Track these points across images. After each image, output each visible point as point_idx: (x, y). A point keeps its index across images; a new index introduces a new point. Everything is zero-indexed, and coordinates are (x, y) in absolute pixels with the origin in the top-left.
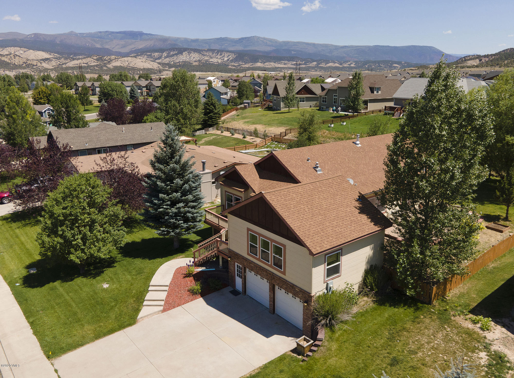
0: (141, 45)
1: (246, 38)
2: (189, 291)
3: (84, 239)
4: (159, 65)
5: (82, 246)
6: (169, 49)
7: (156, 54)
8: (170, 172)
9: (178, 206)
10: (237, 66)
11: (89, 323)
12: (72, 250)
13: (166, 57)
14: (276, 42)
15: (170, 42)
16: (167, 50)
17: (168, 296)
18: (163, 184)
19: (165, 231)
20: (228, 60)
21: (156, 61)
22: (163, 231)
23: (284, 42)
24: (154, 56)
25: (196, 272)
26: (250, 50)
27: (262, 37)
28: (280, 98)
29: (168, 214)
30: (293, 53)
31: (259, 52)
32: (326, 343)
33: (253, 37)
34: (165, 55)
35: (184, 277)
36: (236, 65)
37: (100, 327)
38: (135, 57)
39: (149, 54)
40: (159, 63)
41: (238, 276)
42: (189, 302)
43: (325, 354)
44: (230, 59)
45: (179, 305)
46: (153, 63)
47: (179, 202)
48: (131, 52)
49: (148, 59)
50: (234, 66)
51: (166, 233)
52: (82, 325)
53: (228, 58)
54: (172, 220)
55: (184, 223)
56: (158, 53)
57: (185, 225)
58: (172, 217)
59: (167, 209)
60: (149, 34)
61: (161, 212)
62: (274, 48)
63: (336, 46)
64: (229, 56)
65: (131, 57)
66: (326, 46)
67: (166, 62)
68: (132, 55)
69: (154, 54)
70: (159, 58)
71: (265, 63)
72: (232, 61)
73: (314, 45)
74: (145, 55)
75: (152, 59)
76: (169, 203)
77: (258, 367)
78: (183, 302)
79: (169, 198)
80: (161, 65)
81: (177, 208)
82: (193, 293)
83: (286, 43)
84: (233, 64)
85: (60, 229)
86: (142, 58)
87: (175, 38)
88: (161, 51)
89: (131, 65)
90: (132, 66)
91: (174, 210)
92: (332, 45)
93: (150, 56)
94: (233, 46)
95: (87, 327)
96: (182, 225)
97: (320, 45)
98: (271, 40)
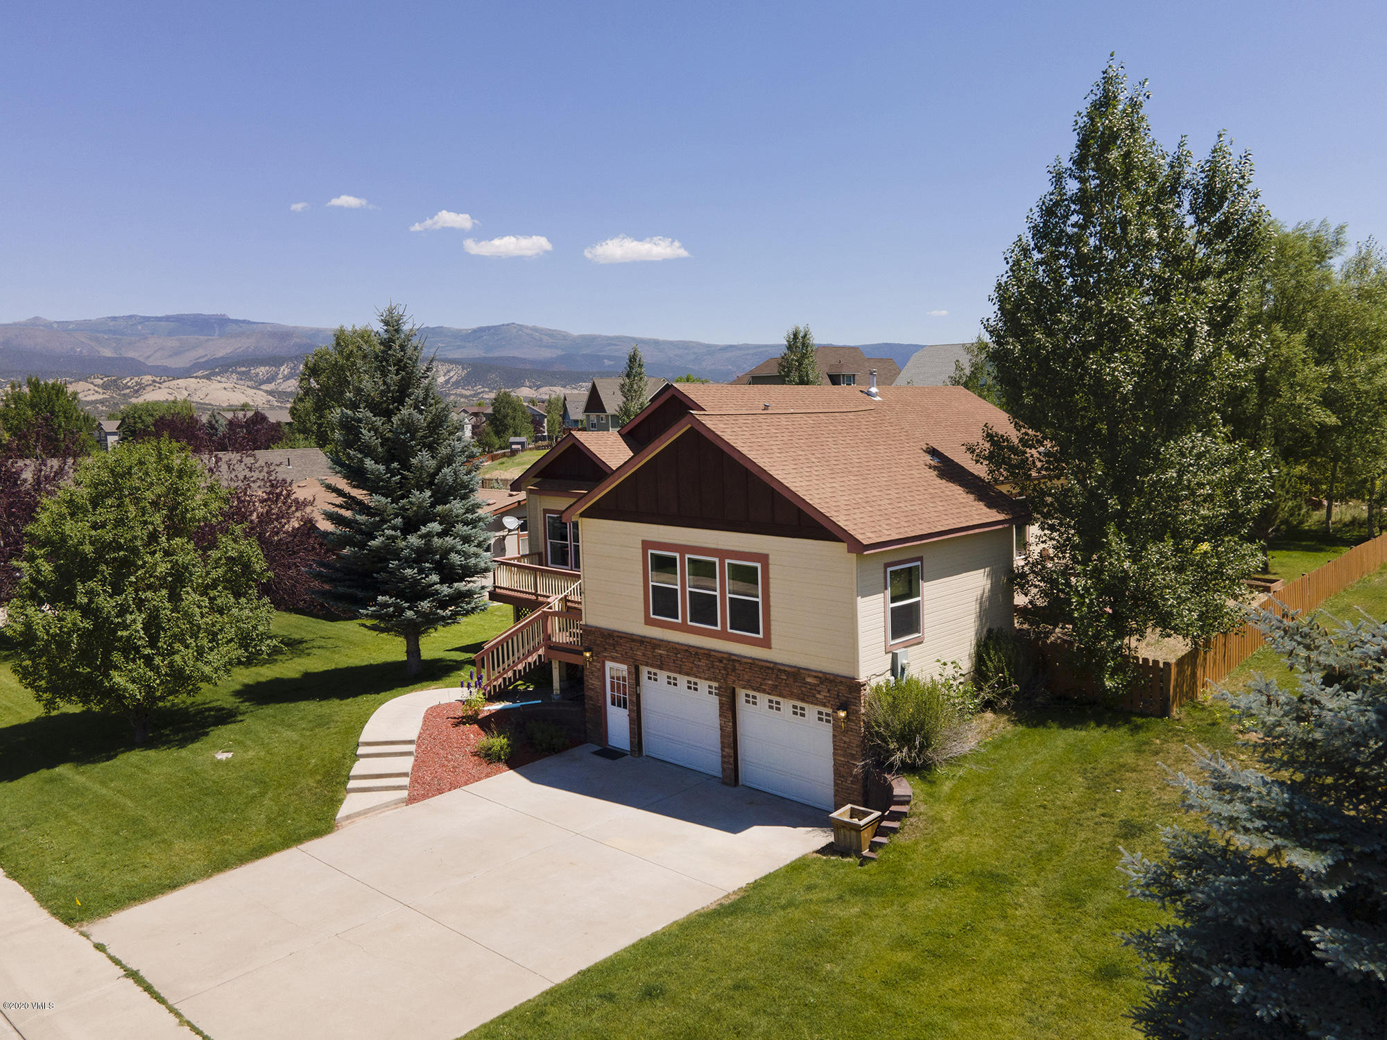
0: (222, 348)
1: (489, 328)
2: (475, 754)
3: (153, 625)
4: (270, 398)
5: (144, 647)
6: (296, 358)
7: (262, 371)
8: (402, 434)
9: (424, 530)
10: (471, 396)
11: (186, 836)
12: (116, 657)
13: (286, 378)
14: (565, 337)
15: (297, 340)
16: (291, 359)
17: (416, 768)
18: (382, 468)
19: (390, 606)
20: (447, 382)
21: (263, 387)
22: (386, 605)
23: (583, 338)
24: (257, 374)
25: (486, 714)
26: (501, 358)
27: (530, 325)
28: (607, 416)
29: (396, 554)
30: (607, 362)
31: (523, 361)
32: (923, 808)
33: (508, 325)
34: (286, 373)
35: (456, 725)
36: (468, 393)
37: (224, 842)
38: (208, 378)
39: (244, 369)
40: (270, 393)
41: (613, 704)
42: (480, 779)
43: (926, 831)
44: (453, 380)
45: (453, 786)
46: (255, 391)
47: (427, 518)
48: (197, 366)
49: (242, 382)
50: (462, 396)
51: (391, 609)
52: (164, 841)
53: (447, 377)
54: (408, 572)
55: (442, 582)
56: (267, 368)
57: (445, 590)
58: (409, 563)
59: (393, 538)
60: (244, 322)
61: (378, 548)
62: (560, 353)
63: (709, 346)
64: (449, 371)
65: (196, 377)
66: (685, 345)
67: (289, 390)
68: (199, 374)
69: (257, 370)
70: (269, 380)
71: (539, 387)
72: (457, 384)
73: (656, 343)
74: (232, 372)
75: (249, 383)
76: (399, 521)
77: (736, 889)
78: (463, 780)
79: (400, 509)
80: (274, 397)
81: (421, 537)
82: (489, 757)
83: (590, 340)
84: (459, 391)
85: (80, 587)
86: (223, 380)
87: (311, 329)
88: (276, 361)
89: (195, 399)
90: (198, 400)
91: (413, 540)
92: (699, 344)
93: (245, 376)
94: (459, 347)
95: (178, 845)
96: (438, 587)
97: (671, 343)
98: (551, 334)
